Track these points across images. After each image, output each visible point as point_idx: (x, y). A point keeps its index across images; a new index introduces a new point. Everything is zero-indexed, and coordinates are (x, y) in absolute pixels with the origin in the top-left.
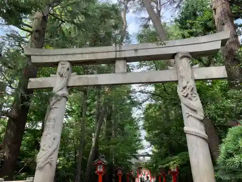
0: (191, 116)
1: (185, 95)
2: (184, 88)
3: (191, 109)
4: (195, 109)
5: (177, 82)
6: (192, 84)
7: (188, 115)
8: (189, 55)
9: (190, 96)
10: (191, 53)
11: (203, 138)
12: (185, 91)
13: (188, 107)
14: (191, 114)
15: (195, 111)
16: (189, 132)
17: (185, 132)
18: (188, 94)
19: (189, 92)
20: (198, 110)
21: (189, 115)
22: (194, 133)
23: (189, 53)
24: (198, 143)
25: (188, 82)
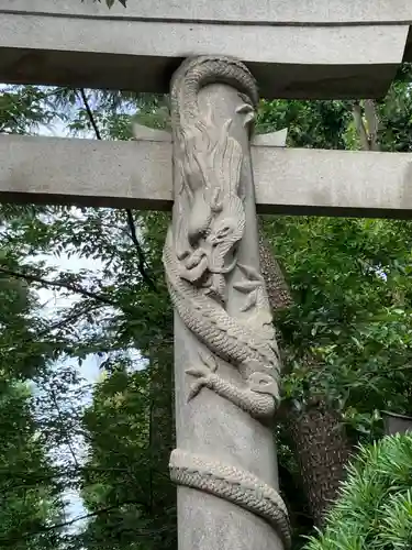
0: (212, 388)
1: (195, 274)
2: (196, 239)
3: (217, 353)
4: (239, 353)
5: (167, 206)
6: (236, 220)
7: (194, 384)
8: (248, 80)
9: (216, 282)
10: (253, 67)
11: (258, 513)
12: (194, 256)
13: (202, 341)
14: (210, 377)
15: (233, 362)
16: (192, 479)
17: (173, 476)
18: (207, 273)
19: (215, 260)
20: (251, 360)
21: (203, 385)
22: (212, 485)
23: (248, 64)
24: (232, 534)
25: (217, 212)
